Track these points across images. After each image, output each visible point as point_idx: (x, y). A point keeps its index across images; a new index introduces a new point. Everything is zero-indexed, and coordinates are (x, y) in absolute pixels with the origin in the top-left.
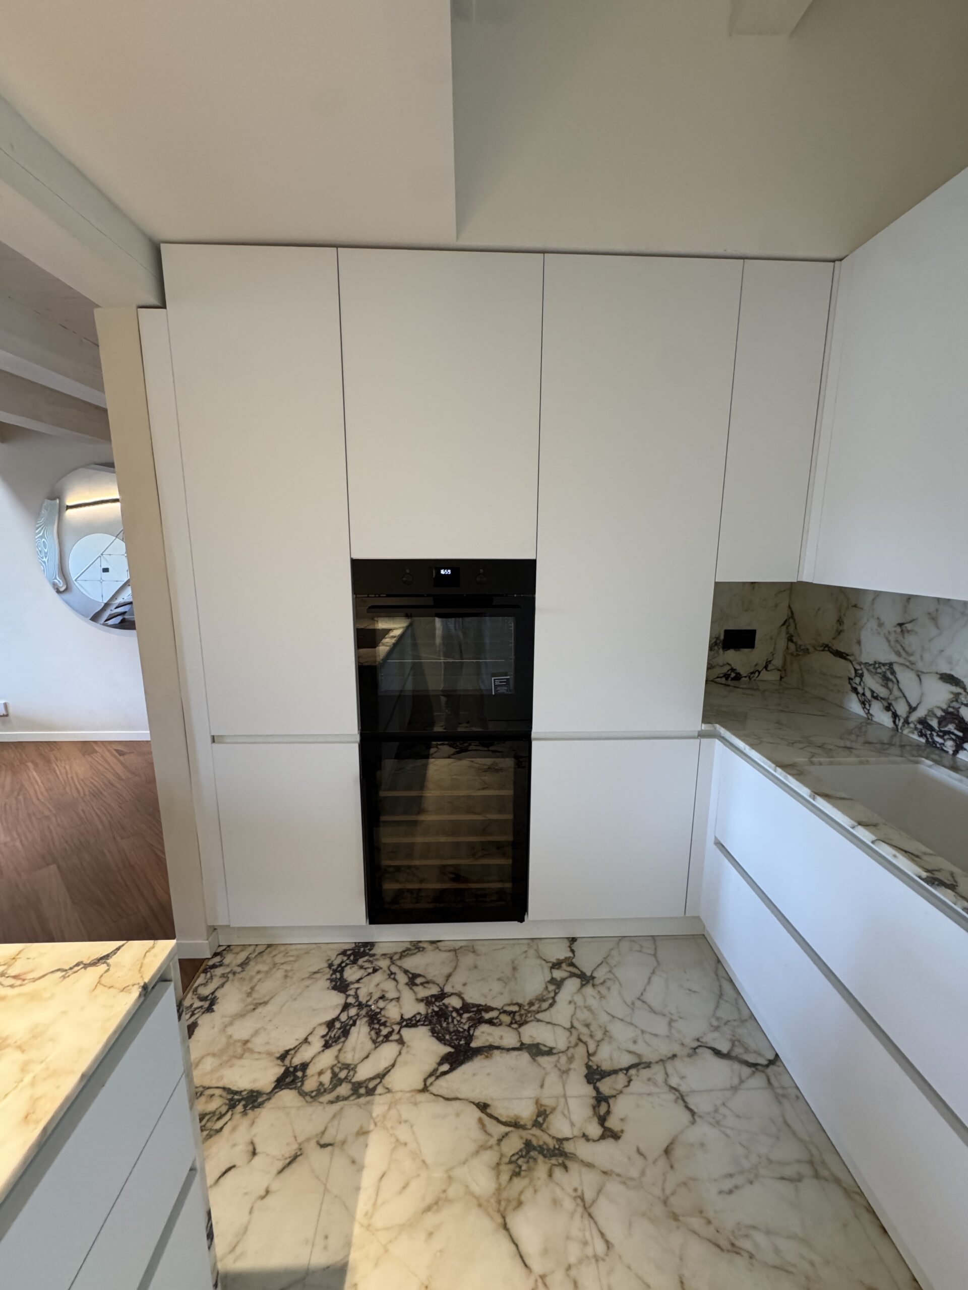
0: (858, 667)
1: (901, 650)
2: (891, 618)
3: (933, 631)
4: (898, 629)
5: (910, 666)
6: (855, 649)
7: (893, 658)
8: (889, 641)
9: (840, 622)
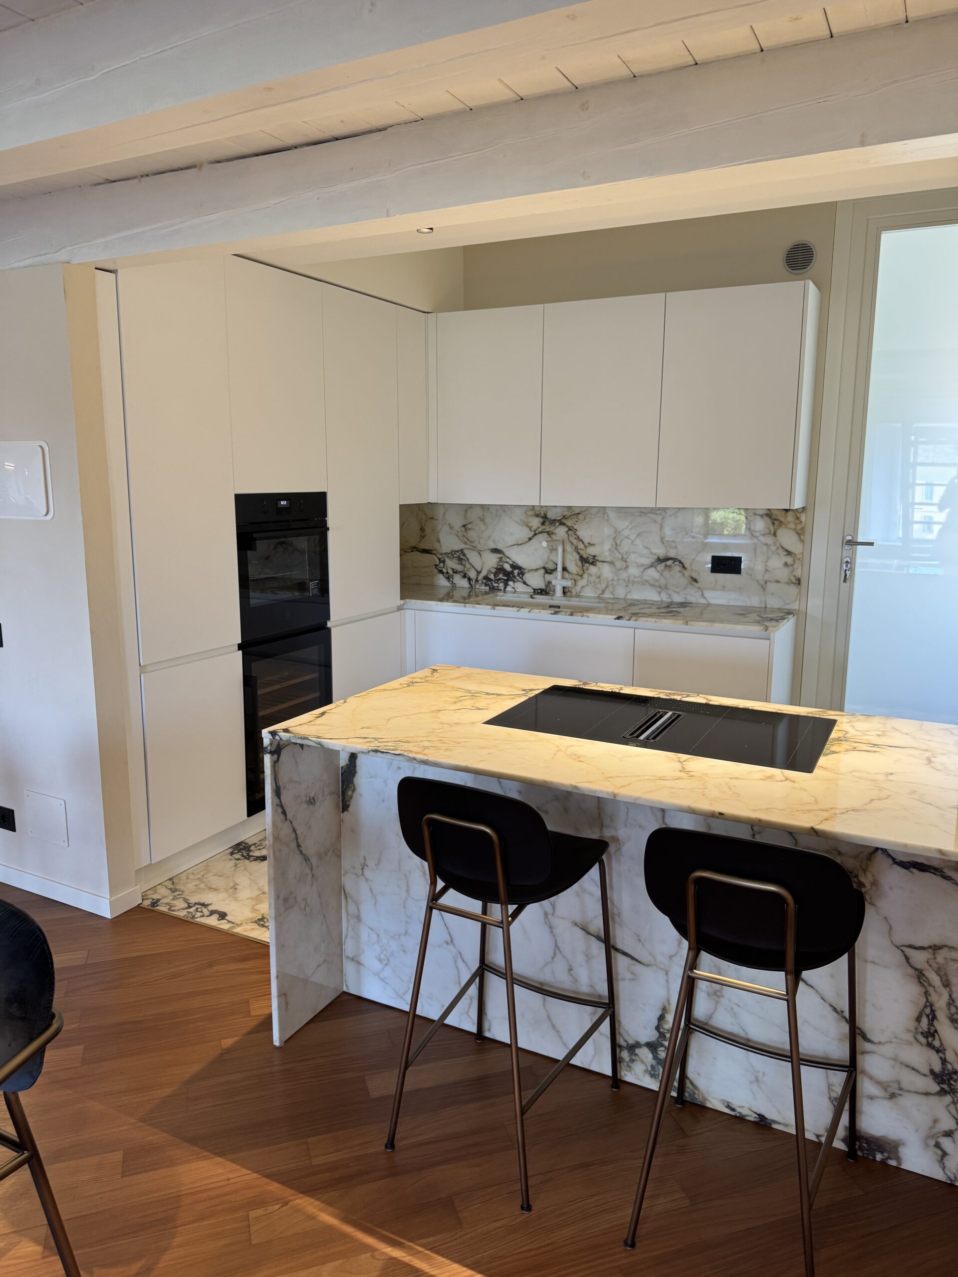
0: (440, 557)
1: (467, 541)
2: (457, 523)
3: (483, 527)
4: (463, 529)
5: (474, 548)
6: (437, 545)
7: (462, 546)
8: (458, 537)
9: (422, 529)
